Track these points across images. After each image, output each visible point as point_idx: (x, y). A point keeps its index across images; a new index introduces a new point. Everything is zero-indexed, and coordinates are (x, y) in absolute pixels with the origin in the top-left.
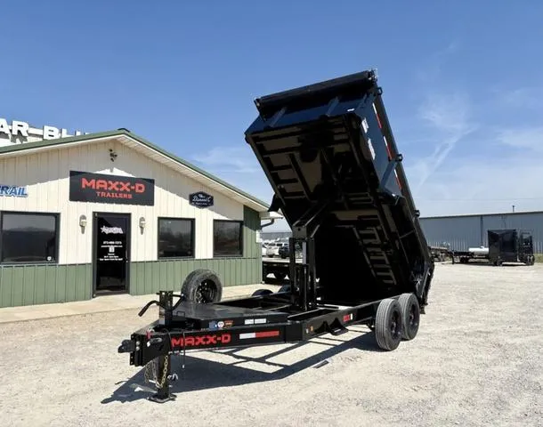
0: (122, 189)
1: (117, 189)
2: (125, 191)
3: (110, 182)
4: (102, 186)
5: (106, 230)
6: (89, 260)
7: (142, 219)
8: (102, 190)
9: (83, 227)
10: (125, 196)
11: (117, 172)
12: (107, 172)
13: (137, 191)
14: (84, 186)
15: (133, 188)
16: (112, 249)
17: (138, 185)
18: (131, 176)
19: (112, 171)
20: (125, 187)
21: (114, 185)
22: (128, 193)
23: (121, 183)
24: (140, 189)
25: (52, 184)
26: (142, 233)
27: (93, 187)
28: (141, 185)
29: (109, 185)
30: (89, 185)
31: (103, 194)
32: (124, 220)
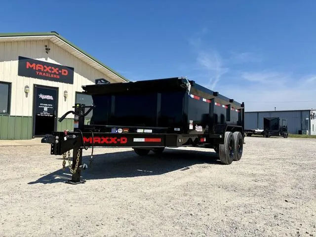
0: (53, 72)
1: (50, 72)
2: (55, 73)
3: (45, 66)
4: (40, 68)
5: (42, 96)
6: (31, 114)
7: (66, 92)
8: (40, 70)
9: (27, 93)
10: (55, 76)
11: (50, 61)
12: (43, 60)
13: (63, 74)
14: (28, 67)
15: (60, 71)
16: (46, 109)
17: (63, 70)
18: (59, 64)
19: (46, 60)
20: (55, 70)
21: (48, 69)
22: (57, 75)
23: (53, 68)
24: (65, 73)
25: (7, 64)
26: (65, 100)
27: (34, 69)
28: (66, 71)
29: (45, 68)
30: (31, 66)
31: (41, 73)
32: (54, 92)
